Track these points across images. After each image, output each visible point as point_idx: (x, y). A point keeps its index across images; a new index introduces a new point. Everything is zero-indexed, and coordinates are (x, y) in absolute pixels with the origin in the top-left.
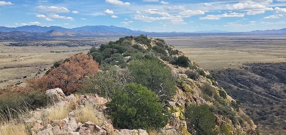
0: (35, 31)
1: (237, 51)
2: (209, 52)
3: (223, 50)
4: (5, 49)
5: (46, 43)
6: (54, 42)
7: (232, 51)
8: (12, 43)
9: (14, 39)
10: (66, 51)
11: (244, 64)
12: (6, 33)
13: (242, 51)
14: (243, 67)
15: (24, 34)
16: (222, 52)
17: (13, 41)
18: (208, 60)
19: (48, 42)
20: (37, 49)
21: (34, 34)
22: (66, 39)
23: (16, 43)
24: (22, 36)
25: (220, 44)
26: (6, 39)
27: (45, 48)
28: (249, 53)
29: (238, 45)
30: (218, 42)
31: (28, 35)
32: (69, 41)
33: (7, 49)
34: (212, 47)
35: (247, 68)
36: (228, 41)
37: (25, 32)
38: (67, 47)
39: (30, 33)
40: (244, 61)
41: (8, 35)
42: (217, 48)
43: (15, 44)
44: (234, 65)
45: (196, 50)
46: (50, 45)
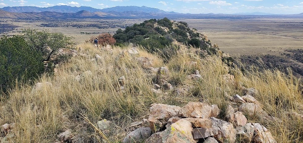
0: (65, 12)
1: (280, 36)
2: (248, 36)
3: (264, 35)
5: (76, 24)
6: (84, 23)
7: (274, 36)
8: (43, 23)
9: (45, 19)
10: (96, 32)
11: (287, 50)
12: (38, 13)
13: (286, 36)
14: (284, 53)
15: (55, 14)
16: (262, 37)
17: (44, 21)
18: (247, 45)
19: (78, 23)
20: (67, 30)
21: (65, 14)
22: (97, 20)
23: (47, 23)
24: (53, 16)
25: (261, 27)
26: (38, 19)
27: (75, 29)
28: (294, 39)
29: (282, 29)
30: (259, 26)
31: (59, 16)
32: (99, 22)
34: (252, 30)
35: (289, 55)
36: (271, 25)
37: (55, 12)
38: (97, 29)
39: (60, 13)
40: (287, 47)
41: (40, 16)
42: (257, 32)
44: (274, 51)
45: (233, 34)
46: (80, 26)
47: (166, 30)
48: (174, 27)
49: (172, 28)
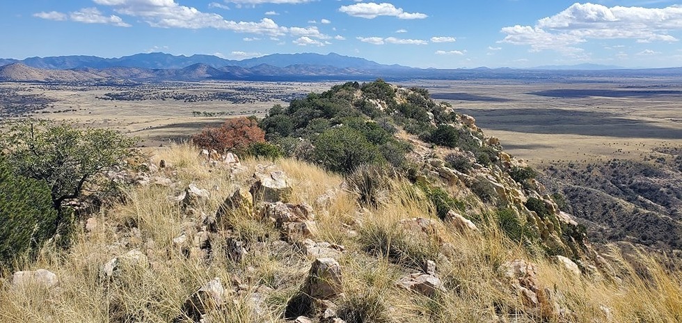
4: (96, 106)
5: (184, 94)
6: (200, 90)
7: (626, 117)
8: (111, 92)
10: (226, 111)
11: (656, 149)
14: (651, 157)
16: (599, 119)
17: (113, 88)
18: (564, 137)
19: (187, 92)
20: (163, 107)
21: (158, 72)
22: (229, 84)
23: (119, 92)
24: (132, 76)
25: (596, 97)
26: (99, 84)
27: (180, 104)
28: (673, 123)
29: (644, 101)
30: (591, 94)
31: (145, 75)
32: (233, 88)
33: (101, 106)
34: (576, 105)
35: (663, 159)
36: (619, 92)
38: (229, 104)
41: (103, 76)
43: (117, 95)
44: (629, 150)
46: (191, 99)
47: (381, 106)
48: (399, 100)
49: (395, 103)
